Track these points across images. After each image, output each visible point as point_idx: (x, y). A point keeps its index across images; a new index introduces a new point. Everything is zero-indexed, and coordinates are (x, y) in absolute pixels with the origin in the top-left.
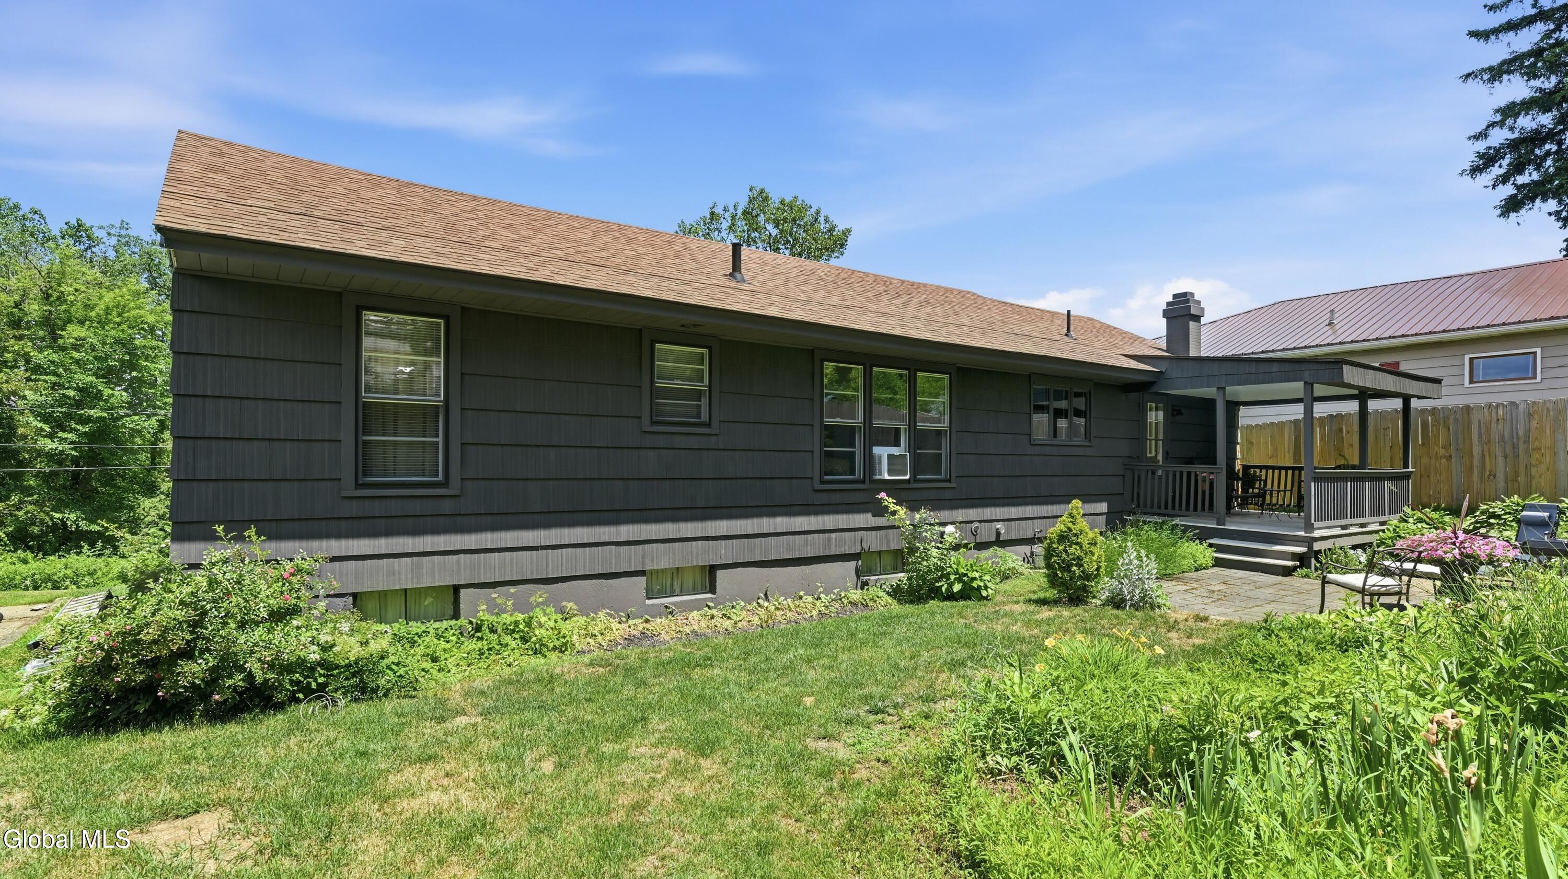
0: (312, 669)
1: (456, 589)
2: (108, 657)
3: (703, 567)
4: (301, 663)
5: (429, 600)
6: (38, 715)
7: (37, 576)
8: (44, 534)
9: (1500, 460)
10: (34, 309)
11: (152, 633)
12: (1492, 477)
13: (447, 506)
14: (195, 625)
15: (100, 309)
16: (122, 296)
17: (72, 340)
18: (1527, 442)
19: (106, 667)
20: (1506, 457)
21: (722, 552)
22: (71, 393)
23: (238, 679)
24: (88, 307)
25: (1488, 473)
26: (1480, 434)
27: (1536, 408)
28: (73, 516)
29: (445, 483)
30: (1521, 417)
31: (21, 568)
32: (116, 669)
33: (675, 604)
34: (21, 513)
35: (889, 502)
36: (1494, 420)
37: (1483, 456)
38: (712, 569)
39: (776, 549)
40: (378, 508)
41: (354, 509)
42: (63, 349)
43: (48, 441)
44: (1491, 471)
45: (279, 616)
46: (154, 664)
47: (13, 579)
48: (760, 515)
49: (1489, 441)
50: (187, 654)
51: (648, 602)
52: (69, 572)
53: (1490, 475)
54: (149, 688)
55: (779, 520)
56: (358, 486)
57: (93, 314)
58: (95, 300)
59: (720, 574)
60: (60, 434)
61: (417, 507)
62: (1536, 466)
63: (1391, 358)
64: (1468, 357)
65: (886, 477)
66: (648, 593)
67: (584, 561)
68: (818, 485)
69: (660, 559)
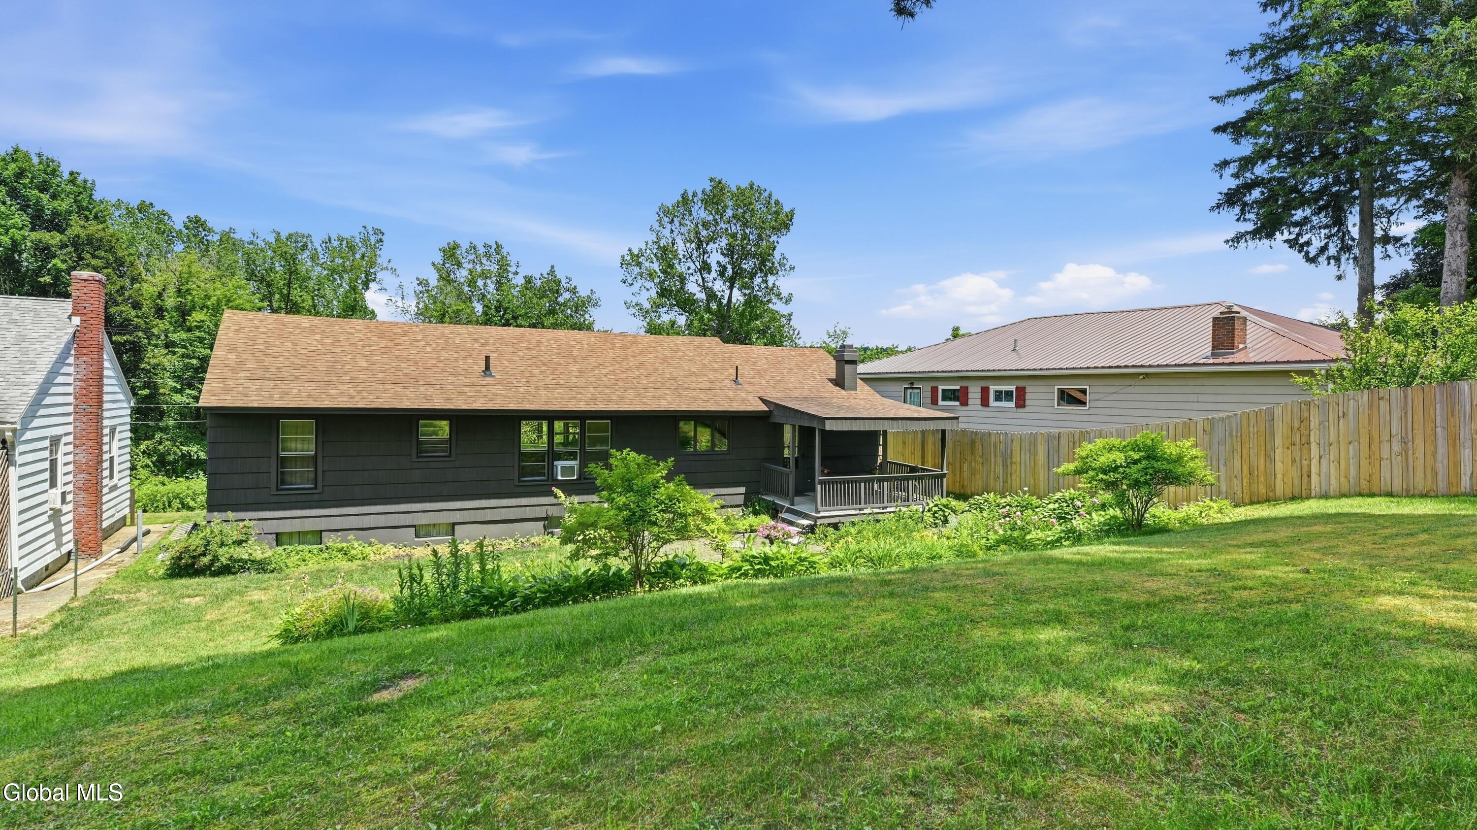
0: (246, 562)
1: (321, 531)
2: (181, 555)
3: (447, 524)
4: (241, 560)
5: (309, 536)
6: (161, 572)
7: (170, 495)
8: (176, 461)
10: (170, 302)
11: (192, 548)
13: (316, 497)
14: (206, 545)
15: (214, 300)
16: (229, 290)
17: (195, 323)
19: (180, 558)
21: (457, 517)
22: (194, 362)
23: (218, 564)
24: (208, 297)
28: (195, 449)
29: (316, 488)
31: (161, 488)
32: (182, 559)
33: (431, 541)
34: (161, 447)
35: (559, 493)
38: (454, 524)
39: (489, 515)
40: (286, 499)
41: (275, 499)
42: (189, 330)
43: (179, 396)
45: (239, 543)
46: (194, 557)
47: (156, 496)
48: (481, 499)
50: (204, 554)
51: (416, 539)
52: (190, 492)
54: (193, 564)
55: (492, 501)
56: (278, 490)
57: (209, 303)
58: (211, 293)
59: (456, 527)
60: (188, 391)
61: (304, 498)
63: (1021, 383)
64: (1056, 387)
65: (560, 478)
66: (417, 536)
67: (381, 521)
68: (517, 483)
69: (422, 520)
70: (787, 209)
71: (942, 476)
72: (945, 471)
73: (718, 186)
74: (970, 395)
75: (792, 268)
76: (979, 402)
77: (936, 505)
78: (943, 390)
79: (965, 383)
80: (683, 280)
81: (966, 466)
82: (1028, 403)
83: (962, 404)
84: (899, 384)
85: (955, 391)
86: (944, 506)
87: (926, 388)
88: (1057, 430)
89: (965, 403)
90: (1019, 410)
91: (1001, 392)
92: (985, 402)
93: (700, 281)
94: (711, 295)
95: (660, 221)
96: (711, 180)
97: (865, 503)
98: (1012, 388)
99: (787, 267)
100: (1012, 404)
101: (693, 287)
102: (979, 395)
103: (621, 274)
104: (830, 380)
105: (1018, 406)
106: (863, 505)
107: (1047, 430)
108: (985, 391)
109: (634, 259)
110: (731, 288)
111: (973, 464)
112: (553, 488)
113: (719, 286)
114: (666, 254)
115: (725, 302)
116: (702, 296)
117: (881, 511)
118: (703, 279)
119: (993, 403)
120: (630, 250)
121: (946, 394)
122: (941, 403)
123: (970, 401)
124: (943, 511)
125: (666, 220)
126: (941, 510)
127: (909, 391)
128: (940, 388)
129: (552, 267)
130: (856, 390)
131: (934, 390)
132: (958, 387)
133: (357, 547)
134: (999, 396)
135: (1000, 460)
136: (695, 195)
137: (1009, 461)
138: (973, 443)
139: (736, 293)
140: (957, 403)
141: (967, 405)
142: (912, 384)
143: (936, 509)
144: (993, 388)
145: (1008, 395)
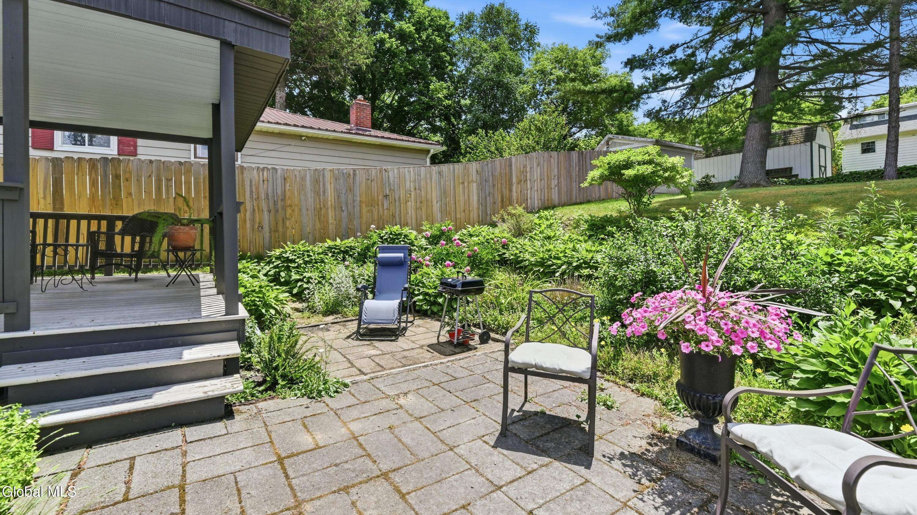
9: (266, 213)
12: (260, 228)
18: (283, 200)
20: (269, 211)
25: (257, 225)
26: (251, 192)
27: (288, 174)
30: (279, 181)
36: (261, 180)
37: (254, 210)
44: (260, 223)
49: (258, 198)
53: (259, 226)
62: (289, 219)
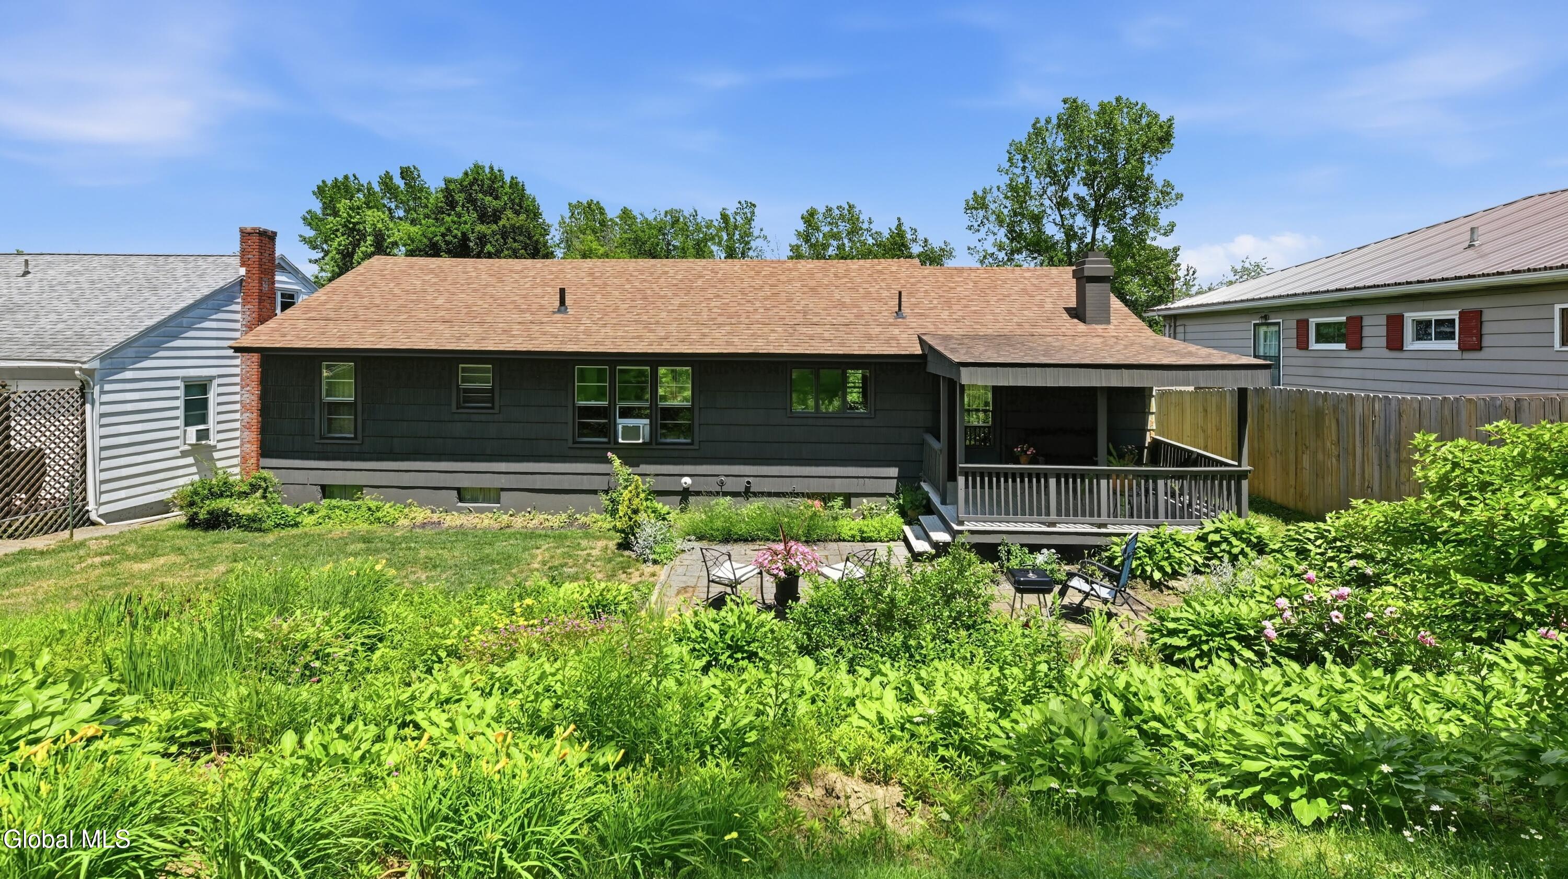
1: (363, 487)
3: (494, 488)
5: (354, 490)
13: (357, 449)
21: (503, 481)
29: (356, 438)
33: (474, 507)
35: (615, 459)
38: (500, 490)
39: (539, 482)
40: (329, 448)
41: (320, 448)
48: (529, 461)
51: (460, 504)
55: (542, 465)
56: (322, 438)
59: (502, 493)
61: (345, 448)
63: (1472, 304)
64: (1557, 308)
65: (620, 441)
66: (461, 500)
67: (421, 479)
68: (570, 444)
69: (465, 482)
70: (1163, 118)
71: (1243, 475)
72: (1246, 467)
73: (1074, 108)
74: (1366, 332)
75: (1179, 196)
76: (1383, 342)
77: (1217, 531)
78: (1318, 325)
79: (1355, 312)
80: (1037, 219)
81: (1306, 461)
82: (1486, 341)
83: (1350, 348)
84: (1245, 318)
85: (1341, 323)
86: (1235, 534)
87: (1289, 323)
88: (1513, 395)
89: (1356, 344)
90: (1468, 355)
91: (1428, 323)
92: (1395, 342)
93: (1058, 219)
94: (1071, 235)
95: (1010, 160)
96: (1065, 101)
97: (1059, 513)
98: (1453, 314)
99: (1173, 195)
100: (1453, 345)
101: (1052, 230)
102: (1383, 331)
103: (965, 220)
104: (1068, 310)
105: (1464, 347)
106: (1053, 517)
107: (1486, 394)
108: (1395, 325)
109: (979, 203)
110: (1095, 225)
111: (1320, 456)
112: (609, 454)
113: (1080, 221)
114: (1018, 193)
115: (1088, 240)
116: (1059, 236)
117: (1096, 530)
118: (1061, 216)
119: (1411, 344)
120: (975, 193)
121: (1324, 331)
122: (1313, 346)
123: (1366, 342)
124: (1230, 543)
125: (1019, 157)
126: (1226, 540)
127: (1262, 330)
128: (1313, 321)
129: (899, 219)
130: (1108, 322)
131: (1302, 326)
132: (1343, 319)
133: (389, 510)
134: (1423, 330)
135: (1373, 453)
136: (1048, 121)
137: (1393, 456)
138: (1319, 415)
139: (1101, 230)
140: (1342, 346)
141: (1360, 348)
142: (1266, 317)
143: (1216, 537)
144: (1411, 316)
145: (1444, 330)
